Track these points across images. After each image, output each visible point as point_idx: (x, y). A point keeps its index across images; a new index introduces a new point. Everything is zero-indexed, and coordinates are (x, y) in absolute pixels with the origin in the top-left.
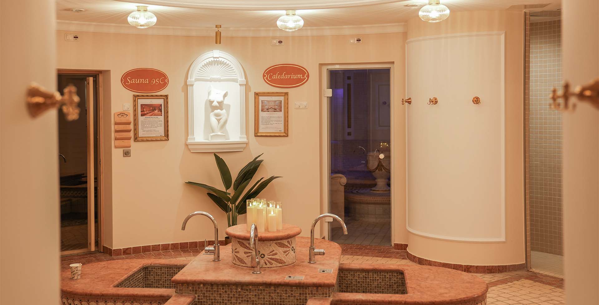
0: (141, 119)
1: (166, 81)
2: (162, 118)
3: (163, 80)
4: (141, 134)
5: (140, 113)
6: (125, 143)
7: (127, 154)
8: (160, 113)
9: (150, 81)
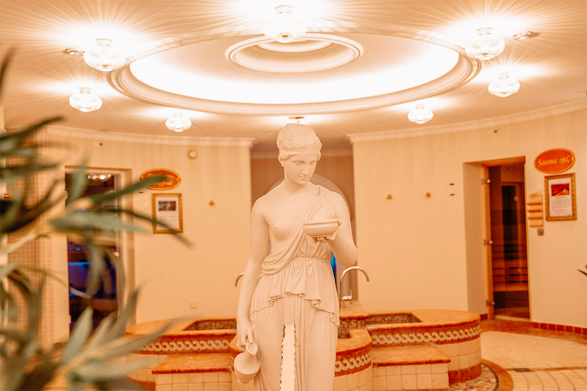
0: (552, 199)
1: (572, 159)
2: (569, 197)
3: (570, 159)
4: (552, 214)
5: (550, 193)
6: (539, 222)
7: (541, 233)
8: (567, 192)
9: (557, 161)
